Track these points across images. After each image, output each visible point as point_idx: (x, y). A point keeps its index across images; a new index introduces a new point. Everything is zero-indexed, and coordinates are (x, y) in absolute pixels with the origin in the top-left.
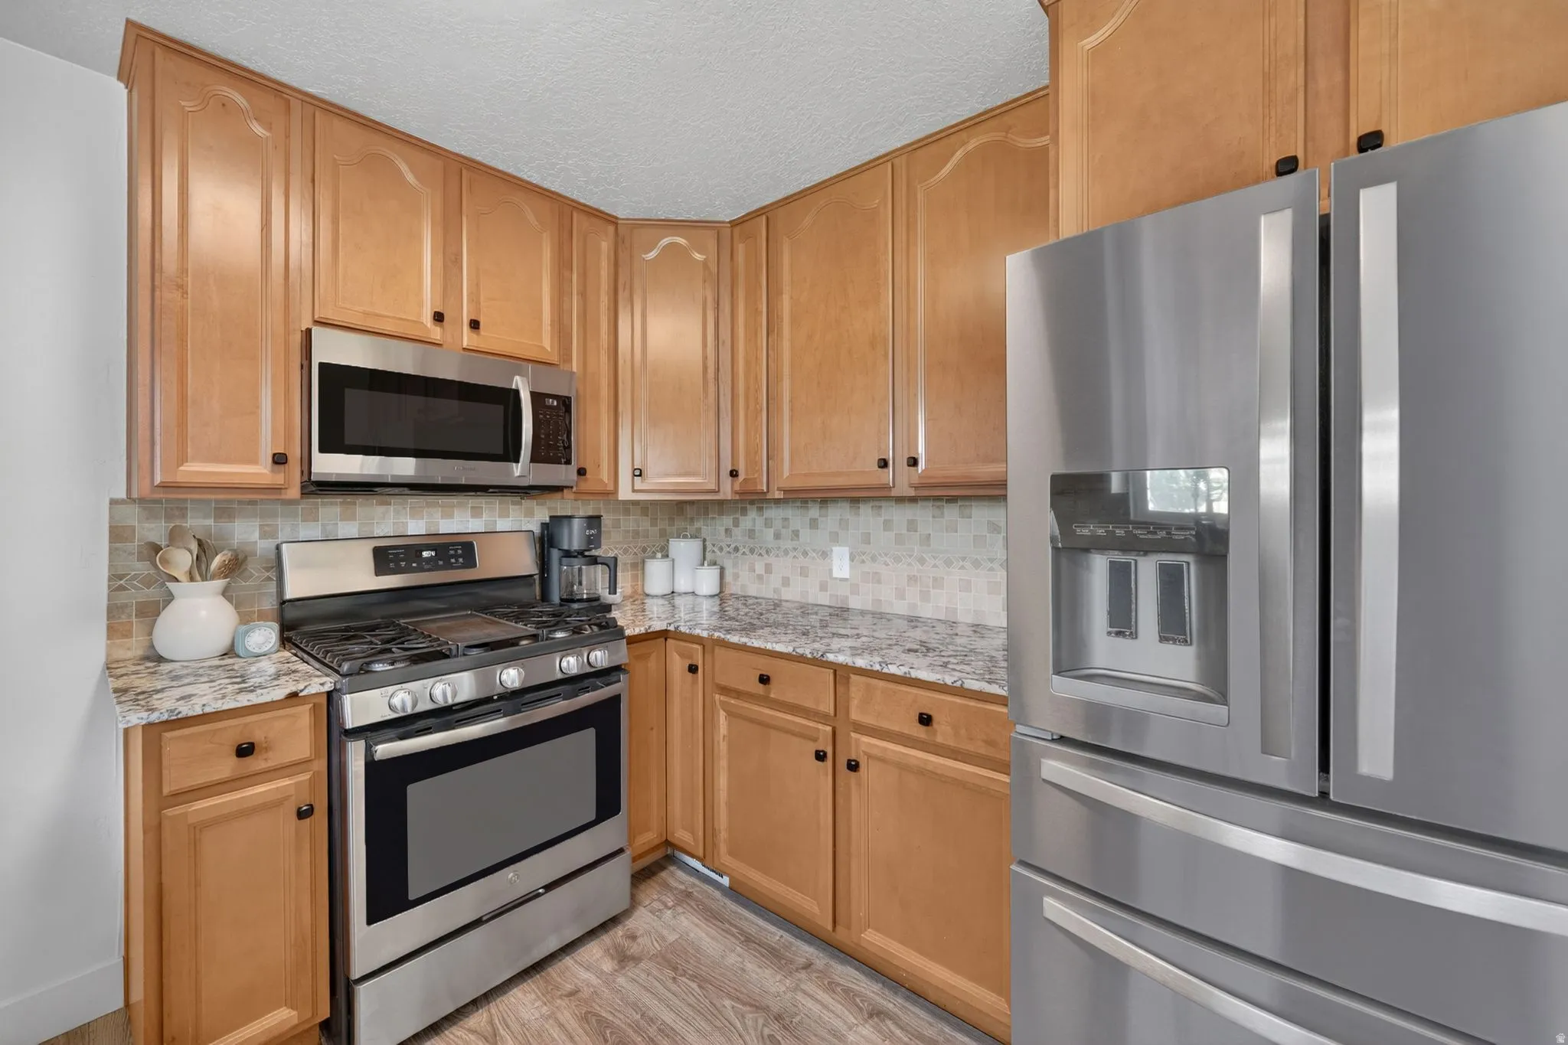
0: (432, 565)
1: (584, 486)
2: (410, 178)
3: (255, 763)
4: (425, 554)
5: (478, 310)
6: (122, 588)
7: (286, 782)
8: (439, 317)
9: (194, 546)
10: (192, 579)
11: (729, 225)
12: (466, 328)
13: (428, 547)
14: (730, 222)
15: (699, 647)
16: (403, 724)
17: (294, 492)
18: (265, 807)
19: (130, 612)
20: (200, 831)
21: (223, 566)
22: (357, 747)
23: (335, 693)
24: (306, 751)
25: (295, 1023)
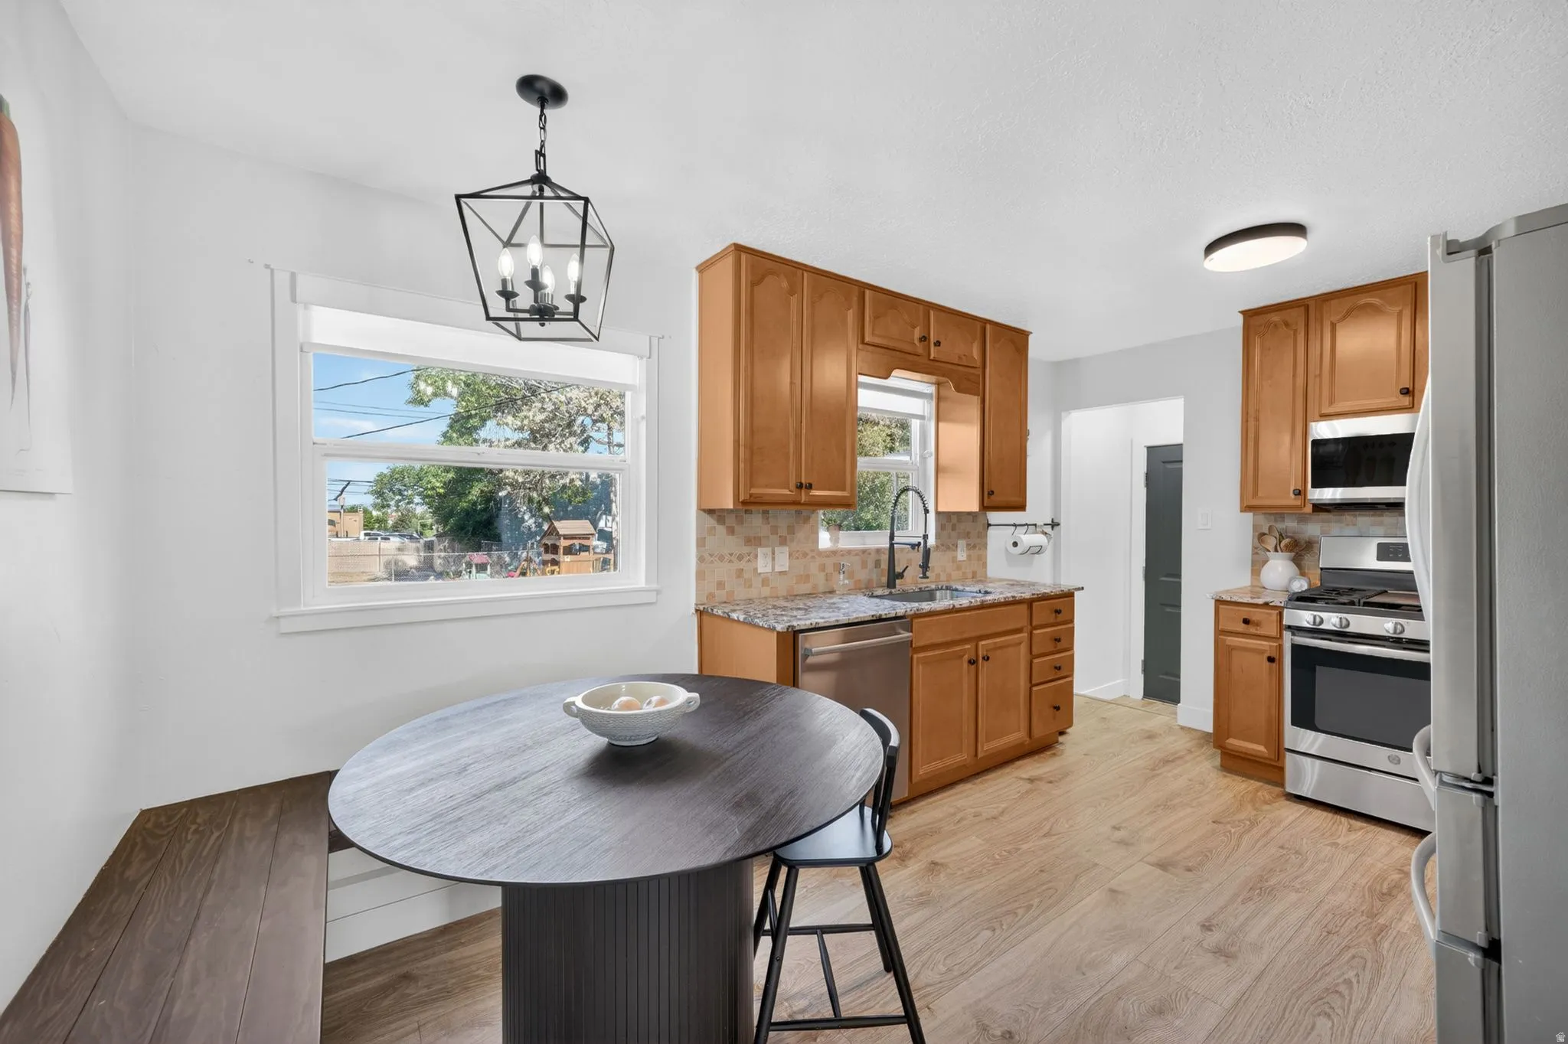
3: (1251, 630)
6: (1254, 553)
7: (1263, 643)
8: (1406, 391)
9: (1278, 534)
10: (1276, 551)
16: (1315, 632)
17: (1309, 509)
18: (1259, 652)
19: (1258, 564)
20: (1231, 649)
21: (1286, 546)
22: (1287, 635)
23: (1283, 607)
24: (1274, 632)
25: (1266, 755)
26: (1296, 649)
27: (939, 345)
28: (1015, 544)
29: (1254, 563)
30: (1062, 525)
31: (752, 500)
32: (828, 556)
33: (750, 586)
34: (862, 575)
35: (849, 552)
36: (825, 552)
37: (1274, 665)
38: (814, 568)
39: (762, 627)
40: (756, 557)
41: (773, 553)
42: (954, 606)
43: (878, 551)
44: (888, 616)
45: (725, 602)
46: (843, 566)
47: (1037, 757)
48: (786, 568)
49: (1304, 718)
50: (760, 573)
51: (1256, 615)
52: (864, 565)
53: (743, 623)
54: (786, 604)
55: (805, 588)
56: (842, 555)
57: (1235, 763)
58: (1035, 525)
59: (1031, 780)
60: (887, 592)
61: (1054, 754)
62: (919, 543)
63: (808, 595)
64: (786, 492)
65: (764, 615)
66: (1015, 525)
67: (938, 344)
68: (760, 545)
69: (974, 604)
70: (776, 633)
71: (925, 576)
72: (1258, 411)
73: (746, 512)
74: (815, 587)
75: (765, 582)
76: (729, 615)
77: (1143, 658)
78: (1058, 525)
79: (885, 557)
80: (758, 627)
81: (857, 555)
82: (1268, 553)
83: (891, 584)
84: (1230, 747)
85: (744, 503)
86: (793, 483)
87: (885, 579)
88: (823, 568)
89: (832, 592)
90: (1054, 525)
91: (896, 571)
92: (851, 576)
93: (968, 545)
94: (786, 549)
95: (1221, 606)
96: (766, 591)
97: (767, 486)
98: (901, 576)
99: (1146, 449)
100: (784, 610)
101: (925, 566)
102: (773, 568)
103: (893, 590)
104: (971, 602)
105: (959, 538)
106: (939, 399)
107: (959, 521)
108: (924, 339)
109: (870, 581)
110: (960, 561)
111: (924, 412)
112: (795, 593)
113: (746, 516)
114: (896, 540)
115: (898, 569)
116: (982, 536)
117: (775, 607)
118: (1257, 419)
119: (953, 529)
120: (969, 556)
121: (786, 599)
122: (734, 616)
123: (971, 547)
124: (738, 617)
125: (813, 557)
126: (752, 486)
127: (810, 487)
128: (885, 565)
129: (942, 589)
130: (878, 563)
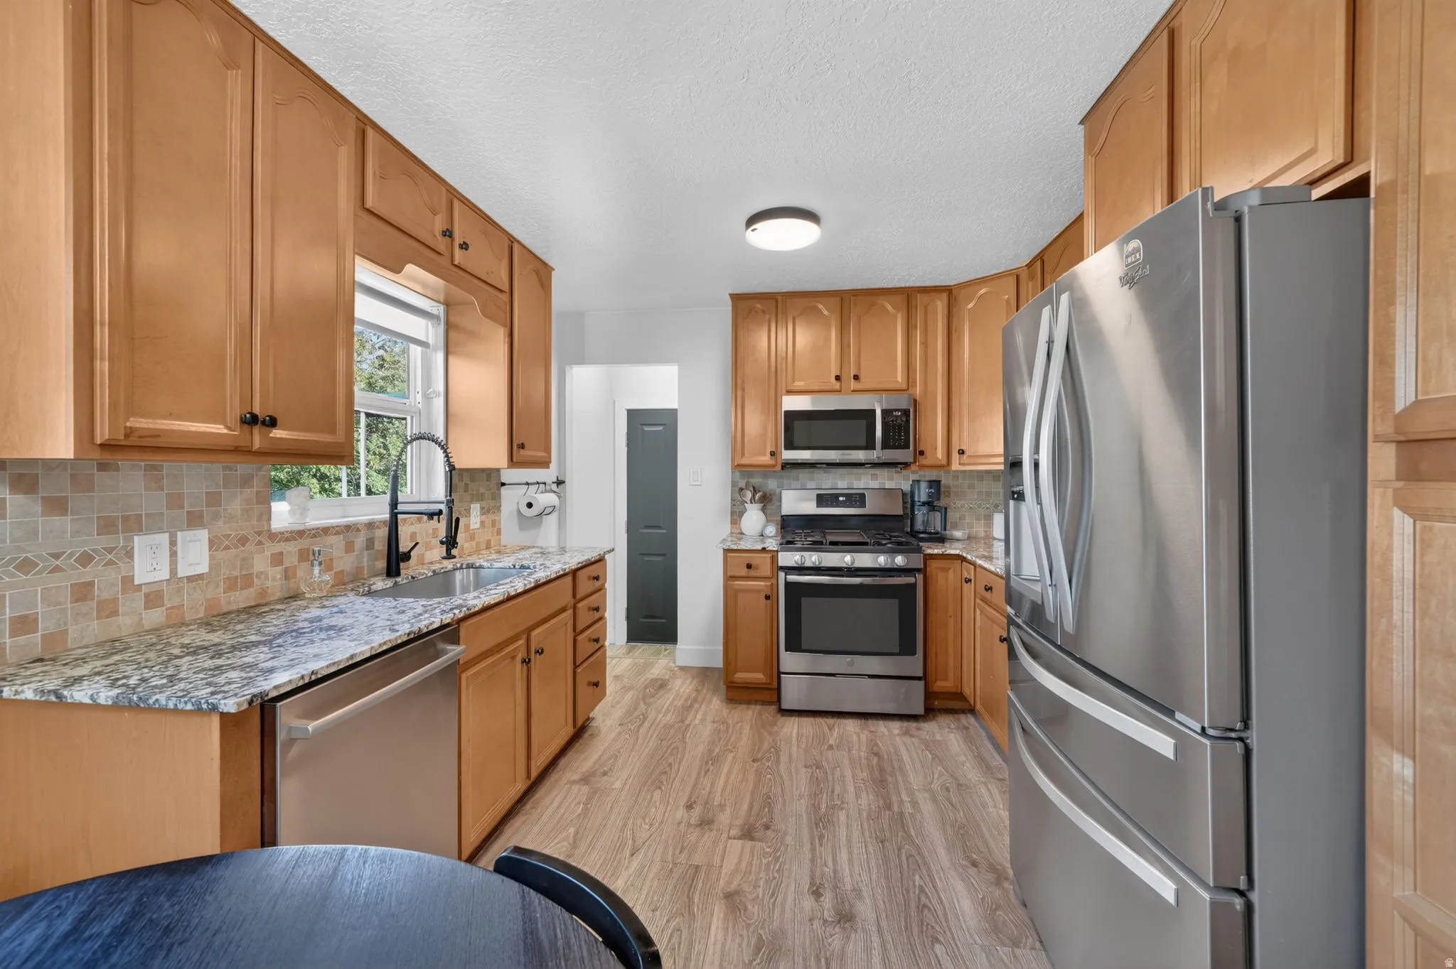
0: (843, 505)
1: (924, 461)
2: (826, 312)
3: (752, 573)
4: (841, 499)
5: (859, 369)
6: (734, 505)
7: (762, 583)
8: (838, 378)
9: (752, 489)
10: (751, 503)
11: (1026, 268)
12: (852, 380)
13: (842, 495)
14: (1026, 265)
15: (973, 567)
16: (800, 570)
17: (779, 468)
18: (756, 591)
19: (737, 514)
20: (737, 592)
21: (760, 499)
22: (782, 575)
23: (777, 551)
24: (767, 572)
25: (764, 681)
26: (788, 585)
27: (466, 249)
28: (530, 505)
29: (733, 513)
30: (567, 482)
31: (132, 441)
32: (287, 540)
33: (115, 613)
34: (346, 563)
35: (326, 531)
36: (282, 533)
37: (768, 601)
38: (261, 563)
39: (176, 711)
40: (130, 554)
41: (173, 543)
42: (509, 594)
43: (370, 525)
44: (431, 628)
45: (41, 660)
46: (319, 554)
47: (577, 745)
48: (204, 568)
49: (794, 645)
50: (140, 585)
51: (756, 559)
52: (349, 547)
53: (116, 706)
54: (215, 638)
55: (241, 598)
56: (314, 536)
57: (738, 693)
58: (545, 483)
59: (585, 780)
60: (389, 583)
61: (591, 735)
62: (440, 512)
63: (249, 610)
64: (219, 429)
65: (172, 679)
66: (528, 484)
67: (464, 246)
68: (140, 530)
69: (528, 587)
70: (215, 721)
71: (449, 556)
72: (743, 382)
73: (103, 467)
74: (263, 593)
75: (153, 598)
76: (59, 696)
77: (626, 607)
78: (564, 482)
79: (382, 533)
80: (163, 710)
81: (337, 533)
82: (746, 504)
83: (392, 570)
84: (739, 681)
85: (104, 446)
86: (234, 411)
87: (382, 564)
88: (277, 559)
89: (295, 596)
90: (560, 483)
91: (401, 550)
92: (328, 566)
93: (482, 508)
94: (203, 535)
95: (729, 554)
96: (155, 617)
97: (171, 416)
98: (407, 557)
99: (626, 412)
100: (219, 655)
101: (450, 542)
102: (173, 571)
103: (399, 579)
104: (525, 585)
105: (472, 501)
106: (449, 327)
107: (473, 480)
108: (448, 233)
109: (359, 570)
110: (473, 530)
111: (428, 338)
112: (225, 610)
113: (99, 477)
114: (401, 508)
115: (404, 546)
116: (496, 497)
117: (194, 651)
118: (743, 390)
119: (466, 490)
120: (482, 523)
121: (207, 624)
122: (79, 695)
123: (484, 511)
124: (92, 697)
125: (260, 543)
126: (131, 412)
127: (272, 423)
128: (381, 546)
129: (461, 568)
130: (370, 544)
